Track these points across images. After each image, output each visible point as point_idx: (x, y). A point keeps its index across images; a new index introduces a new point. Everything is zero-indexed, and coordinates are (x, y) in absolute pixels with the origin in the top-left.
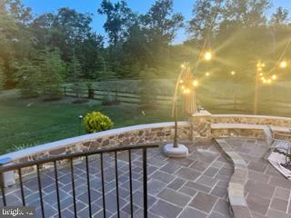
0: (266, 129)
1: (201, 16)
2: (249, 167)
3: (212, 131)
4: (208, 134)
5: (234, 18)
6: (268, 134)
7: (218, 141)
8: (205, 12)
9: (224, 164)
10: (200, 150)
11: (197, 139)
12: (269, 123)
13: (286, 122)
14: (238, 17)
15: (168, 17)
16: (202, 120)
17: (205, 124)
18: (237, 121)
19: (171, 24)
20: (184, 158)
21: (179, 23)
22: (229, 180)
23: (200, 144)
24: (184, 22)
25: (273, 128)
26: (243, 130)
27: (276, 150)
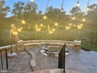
0: (39, 43)
1: (17, 8)
2: (36, 55)
3: (24, 46)
4: (23, 48)
5: (28, 11)
6: (40, 45)
7: (26, 49)
8: (18, 7)
9: (29, 56)
10: (21, 53)
11: (19, 50)
12: (40, 42)
13: (44, 41)
14: (29, 11)
15: (4, 7)
16: (21, 43)
17: (22, 44)
18: (32, 42)
19: (5, 10)
20: (15, 57)
21: (8, 10)
22: (31, 60)
23: (20, 51)
24: (10, 9)
25: (41, 43)
26: (33, 45)
27: (42, 49)
